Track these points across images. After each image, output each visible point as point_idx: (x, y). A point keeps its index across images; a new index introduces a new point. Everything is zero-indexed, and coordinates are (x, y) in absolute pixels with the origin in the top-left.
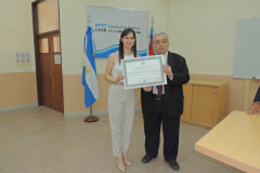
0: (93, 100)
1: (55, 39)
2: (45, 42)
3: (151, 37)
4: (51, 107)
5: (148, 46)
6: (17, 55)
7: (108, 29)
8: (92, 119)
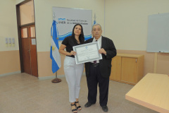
0: (57, 68)
1: (32, 29)
2: (25, 31)
4: (29, 73)
6: (7, 39)
7: (66, 22)
8: (57, 81)
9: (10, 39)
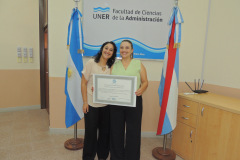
3: (174, 24)
9: (26, 50)
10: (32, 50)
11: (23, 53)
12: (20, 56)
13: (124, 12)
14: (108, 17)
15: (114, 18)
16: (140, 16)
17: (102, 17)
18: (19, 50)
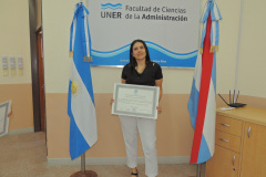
3: (209, 21)
5: (201, 41)
7: (124, 13)
9: (13, 59)
10: (21, 59)
11: (10, 63)
12: (5, 68)
13: (140, 9)
14: (119, 15)
15: (128, 17)
16: (160, 14)
17: (113, 15)
18: (5, 60)
